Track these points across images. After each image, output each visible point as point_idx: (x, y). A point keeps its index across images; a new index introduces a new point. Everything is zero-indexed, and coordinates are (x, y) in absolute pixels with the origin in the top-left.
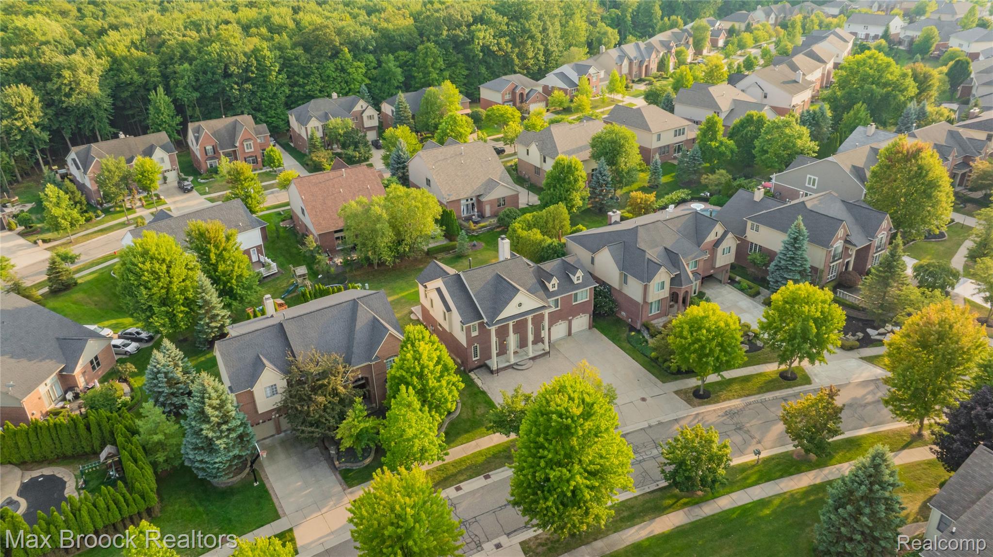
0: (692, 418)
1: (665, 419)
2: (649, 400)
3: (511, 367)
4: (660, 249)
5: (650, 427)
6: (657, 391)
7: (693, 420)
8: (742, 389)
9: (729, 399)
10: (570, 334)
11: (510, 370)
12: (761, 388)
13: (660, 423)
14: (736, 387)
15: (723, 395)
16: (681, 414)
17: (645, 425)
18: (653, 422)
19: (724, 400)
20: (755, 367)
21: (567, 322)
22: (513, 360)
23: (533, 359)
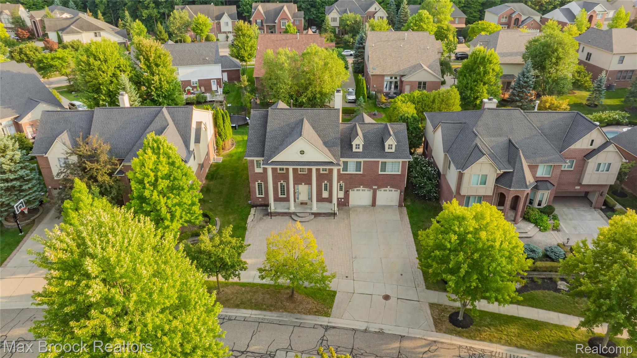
0: (424, 342)
1: (389, 329)
2: (393, 301)
3: (289, 215)
4: (503, 140)
5: (366, 331)
6: (412, 294)
7: (422, 347)
8: (519, 336)
9: (491, 341)
10: (374, 204)
11: (287, 218)
12: (549, 345)
13: (381, 333)
14: (513, 329)
15: (487, 332)
16: (415, 332)
17: (361, 326)
18: (374, 328)
19: (483, 340)
20: (561, 315)
21: (372, 191)
22: (293, 209)
23: (316, 215)
